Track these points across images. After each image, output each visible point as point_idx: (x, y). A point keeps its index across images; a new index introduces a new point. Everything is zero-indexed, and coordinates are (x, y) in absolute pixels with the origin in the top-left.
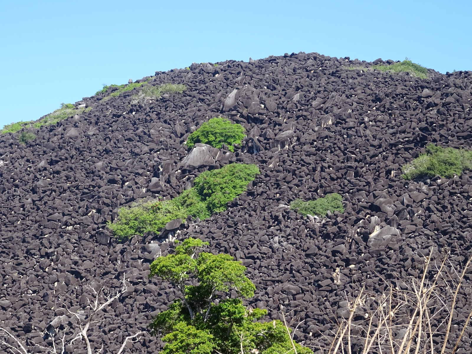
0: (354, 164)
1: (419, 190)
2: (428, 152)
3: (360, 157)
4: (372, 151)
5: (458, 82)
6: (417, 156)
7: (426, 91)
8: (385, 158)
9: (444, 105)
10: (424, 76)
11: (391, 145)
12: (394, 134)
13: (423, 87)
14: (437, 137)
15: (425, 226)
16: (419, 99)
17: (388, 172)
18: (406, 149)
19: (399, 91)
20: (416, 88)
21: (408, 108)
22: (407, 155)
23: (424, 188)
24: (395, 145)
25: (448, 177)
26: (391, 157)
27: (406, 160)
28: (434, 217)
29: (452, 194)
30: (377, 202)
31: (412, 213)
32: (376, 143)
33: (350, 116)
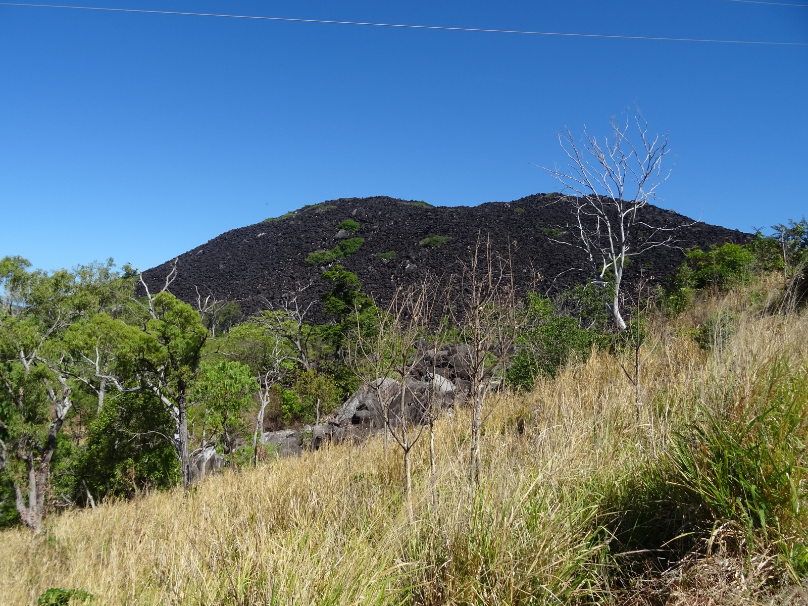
1: (425, 251)
6: (425, 238)
7: (429, 213)
10: (429, 207)
14: (433, 231)
17: (414, 244)
18: (421, 235)
22: (421, 237)
23: (427, 250)
25: (437, 247)
26: (415, 238)
27: (421, 240)
30: (409, 255)
31: (422, 260)
33: (400, 221)
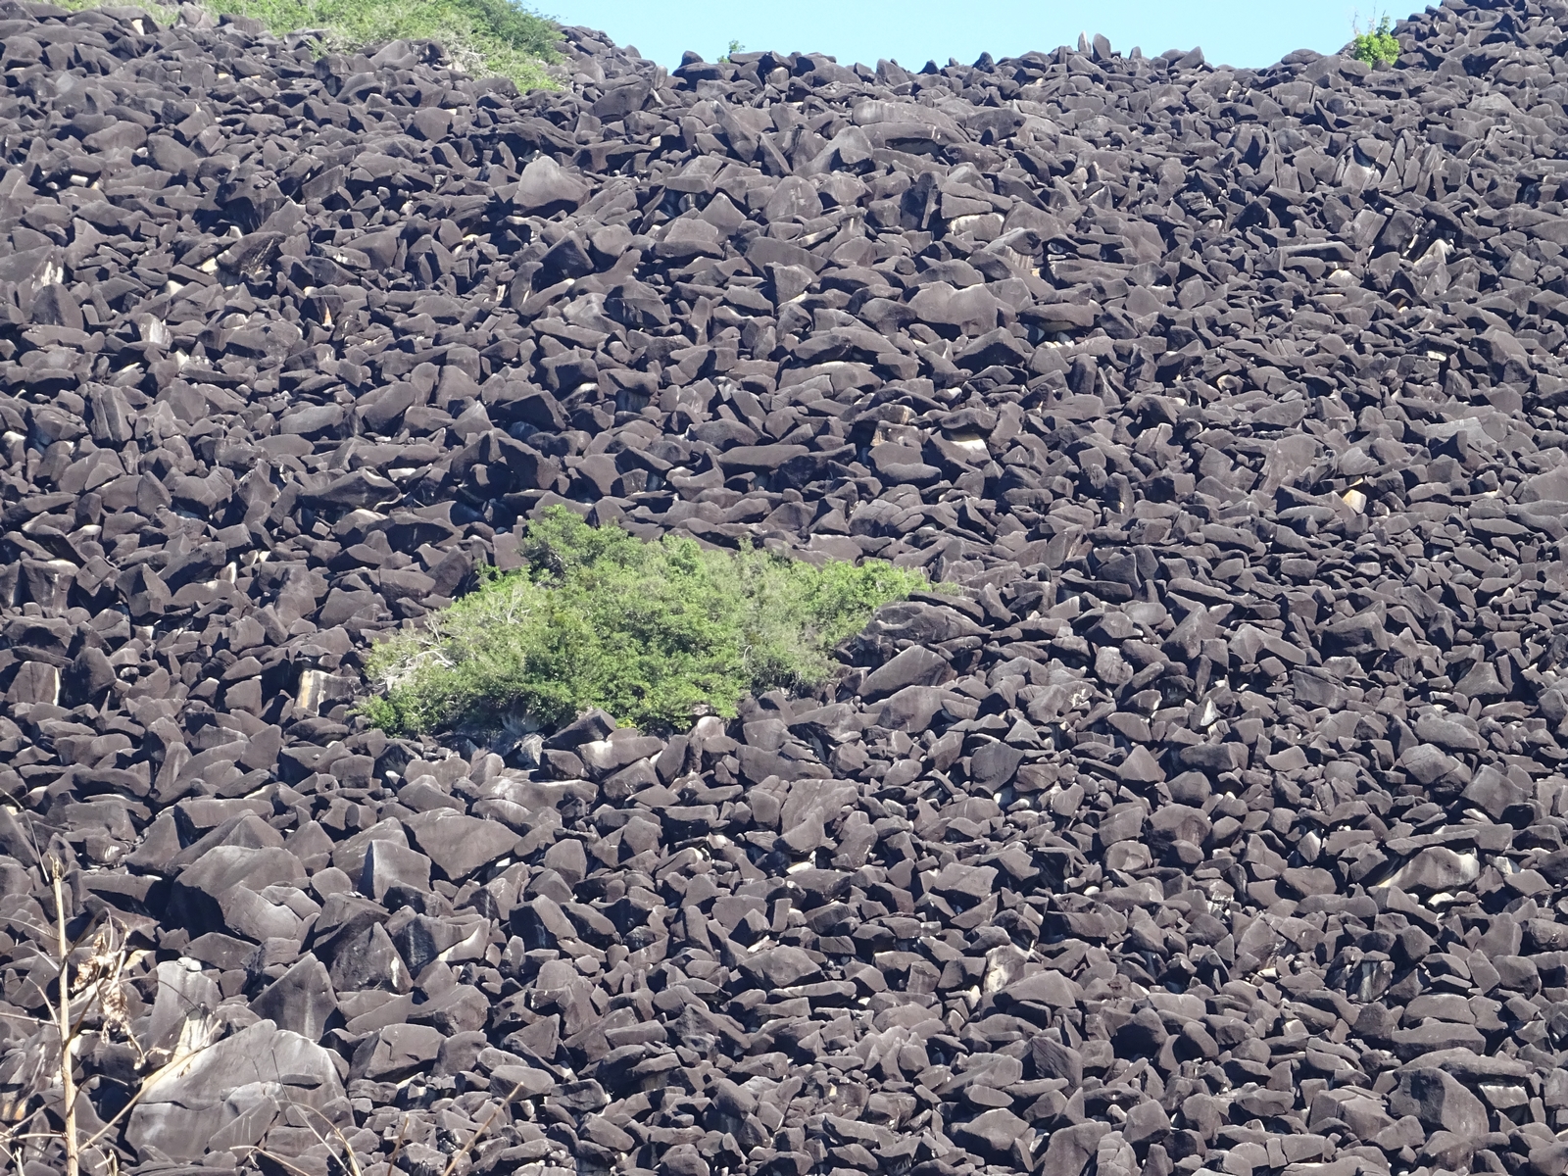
0: (63, 619)
1: (471, 803)
2: (540, 560)
3: (100, 572)
4: (186, 539)
5: (749, 121)
6: (465, 585)
7: (543, 174)
8: (264, 589)
9: (651, 265)
10: (536, 75)
11: (309, 507)
12: (326, 436)
13: (523, 147)
14: (601, 467)
15: (497, 1032)
16: (495, 219)
17: (281, 680)
18: (402, 538)
19: (371, 160)
20: (480, 147)
21: (421, 271)
22: (404, 572)
23: (506, 788)
24: (331, 507)
25: (660, 726)
26: (303, 586)
27: (398, 609)
28: (559, 976)
29: (675, 834)
30: (200, 870)
31: (418, 947)
32: (212, 487)
33: (50, 309)
